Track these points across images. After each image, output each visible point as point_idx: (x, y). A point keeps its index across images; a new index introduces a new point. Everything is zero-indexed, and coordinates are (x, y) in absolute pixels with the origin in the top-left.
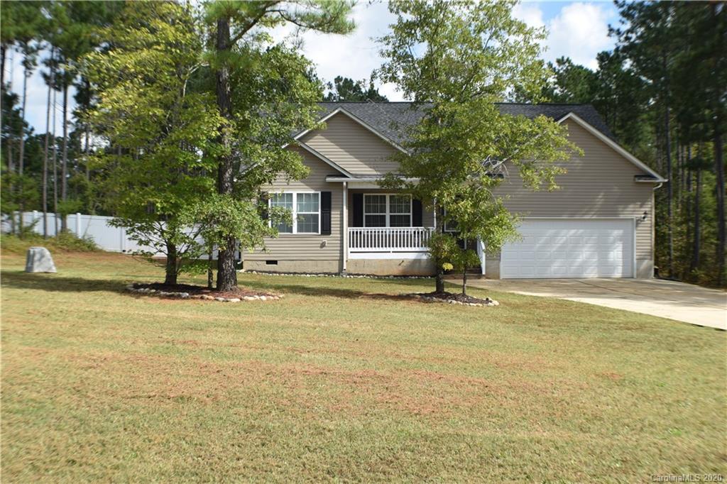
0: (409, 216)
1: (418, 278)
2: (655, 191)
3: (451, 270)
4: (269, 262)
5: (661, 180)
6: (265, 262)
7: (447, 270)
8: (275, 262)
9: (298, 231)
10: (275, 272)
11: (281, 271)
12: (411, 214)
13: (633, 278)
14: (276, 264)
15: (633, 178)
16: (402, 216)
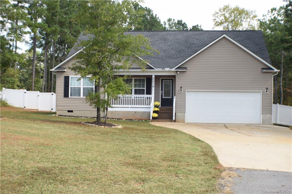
0: (144, 89)
1: (138, 121)
2: (274, 76)
3: (156, 117)
4: (69, 111)
5: (276, 70)
6: (67, 111)
7: (154, 117)
8: (72, 111)
9: (83, 96)
10: (72, 116)
11: (75, 116)
12: (145, 88)
13: (260, 124)
14: (73, 112)
15: (261, 69)
16: (141, 89)
